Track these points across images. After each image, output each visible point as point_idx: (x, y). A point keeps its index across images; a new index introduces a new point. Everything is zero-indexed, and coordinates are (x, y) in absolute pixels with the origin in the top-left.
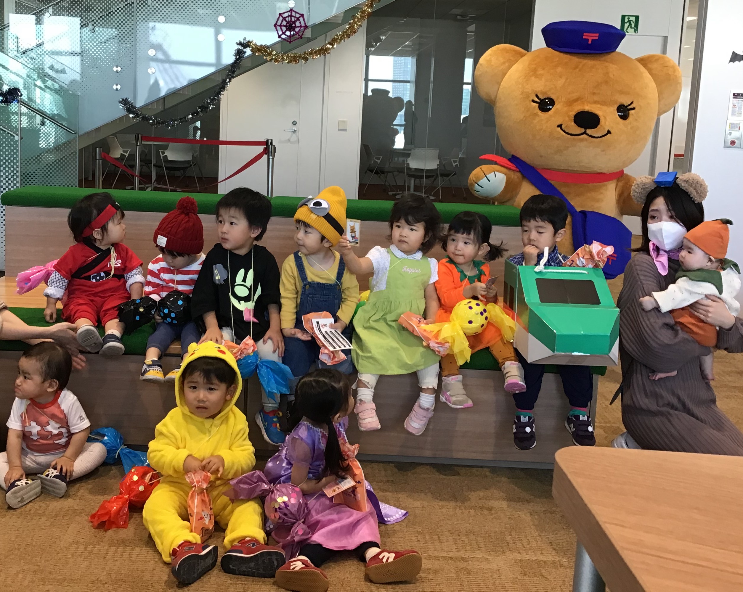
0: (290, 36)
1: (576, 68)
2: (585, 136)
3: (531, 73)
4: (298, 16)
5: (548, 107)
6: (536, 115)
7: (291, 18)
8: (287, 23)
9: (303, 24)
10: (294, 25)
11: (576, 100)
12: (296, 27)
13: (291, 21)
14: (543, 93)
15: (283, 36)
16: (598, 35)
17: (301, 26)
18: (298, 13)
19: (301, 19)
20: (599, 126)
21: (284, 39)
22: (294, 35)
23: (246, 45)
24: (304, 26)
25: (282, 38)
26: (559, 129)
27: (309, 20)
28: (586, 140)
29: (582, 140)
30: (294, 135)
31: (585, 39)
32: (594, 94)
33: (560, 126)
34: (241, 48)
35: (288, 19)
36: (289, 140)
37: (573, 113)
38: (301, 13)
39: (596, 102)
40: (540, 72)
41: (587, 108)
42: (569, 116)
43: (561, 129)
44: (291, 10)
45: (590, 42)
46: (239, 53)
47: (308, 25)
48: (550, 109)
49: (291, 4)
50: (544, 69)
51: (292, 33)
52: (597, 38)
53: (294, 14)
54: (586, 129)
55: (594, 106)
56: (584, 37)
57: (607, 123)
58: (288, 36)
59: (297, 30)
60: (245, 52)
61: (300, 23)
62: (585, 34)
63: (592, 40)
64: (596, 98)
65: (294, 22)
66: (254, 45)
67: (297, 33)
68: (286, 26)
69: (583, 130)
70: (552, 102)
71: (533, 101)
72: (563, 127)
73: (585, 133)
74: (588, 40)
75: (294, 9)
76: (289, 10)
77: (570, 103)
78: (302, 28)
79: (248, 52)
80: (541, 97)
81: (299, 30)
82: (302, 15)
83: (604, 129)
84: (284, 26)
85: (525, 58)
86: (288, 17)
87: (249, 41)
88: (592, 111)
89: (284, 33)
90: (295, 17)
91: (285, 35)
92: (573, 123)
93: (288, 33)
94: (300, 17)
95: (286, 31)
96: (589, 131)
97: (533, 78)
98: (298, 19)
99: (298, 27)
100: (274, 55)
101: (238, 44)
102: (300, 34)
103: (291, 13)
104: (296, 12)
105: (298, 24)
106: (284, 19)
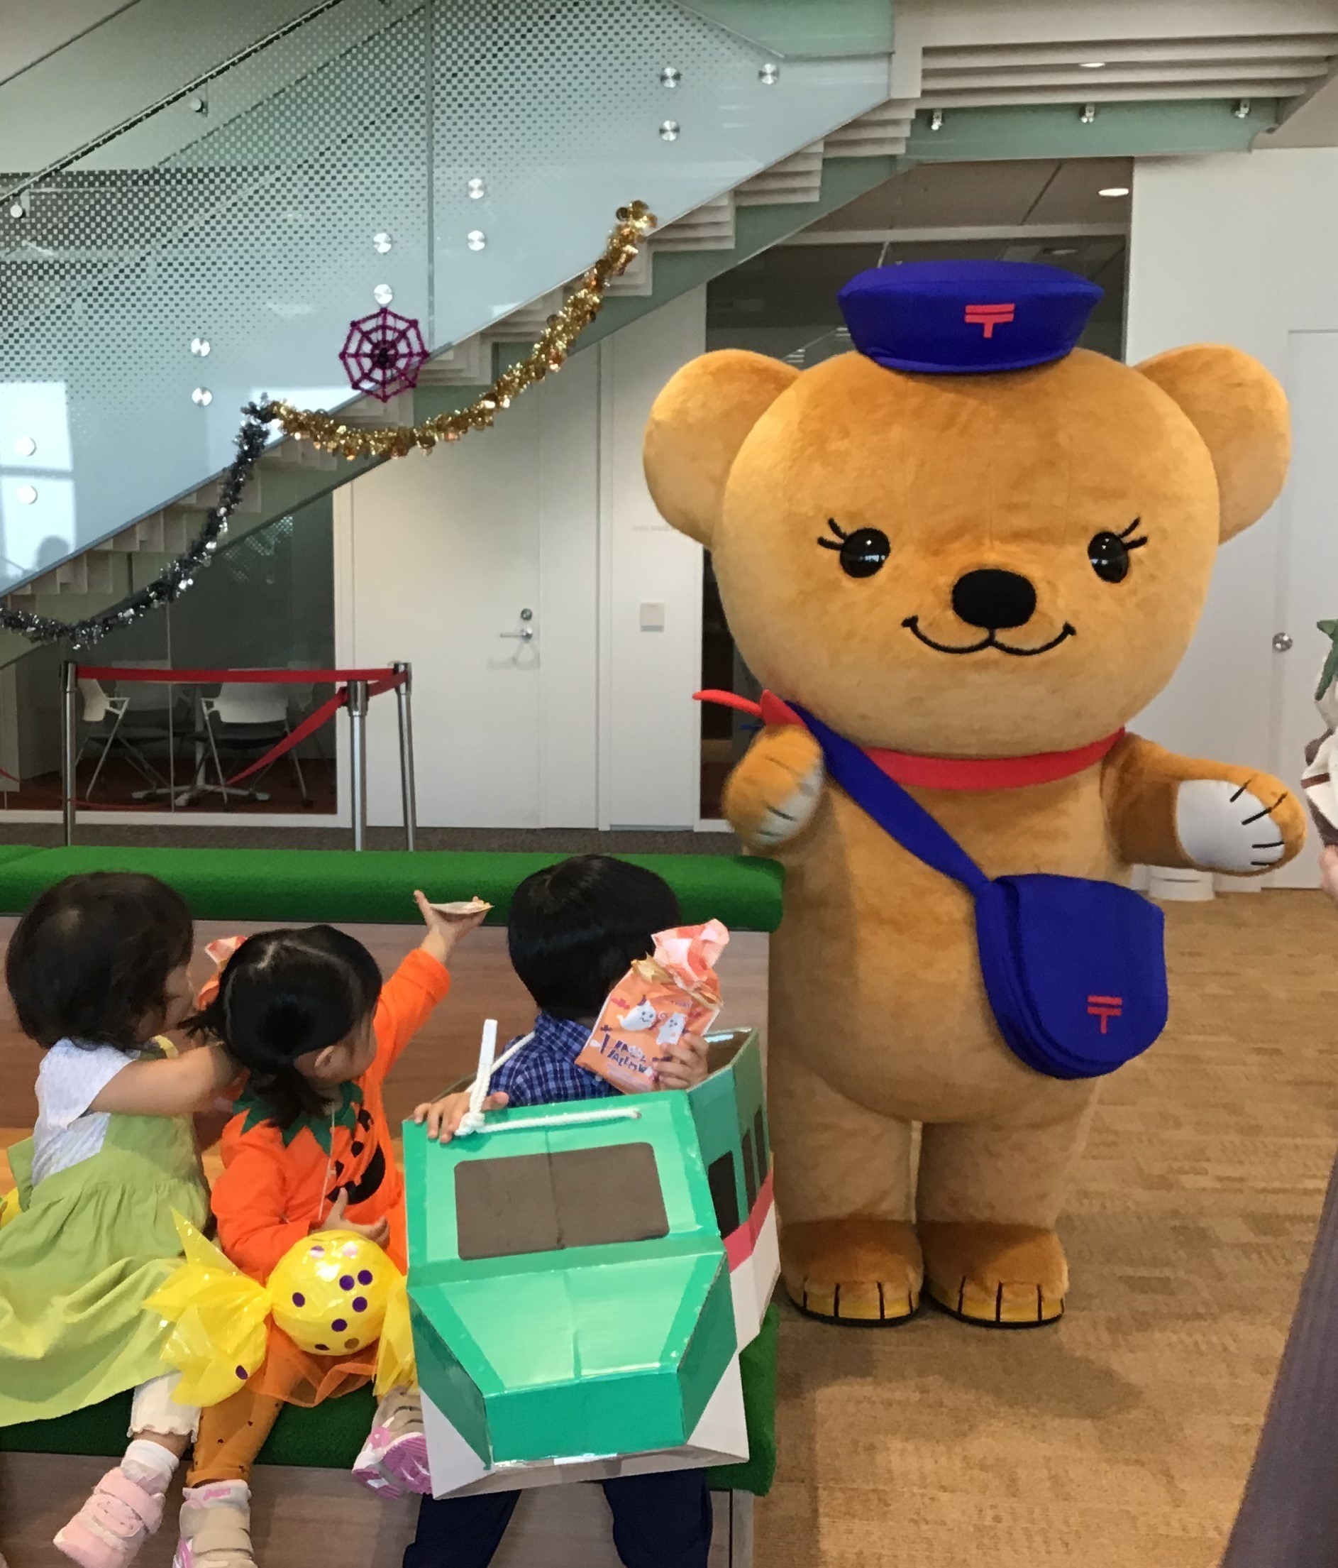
0: (384, 383)
1: (949, 423)
2: (991, 652)
3: (810, 450)
4: (402, 325)
5: (868, 558)
6: (834, 587)
7: (384, 334)
8: (375, 346)
9: (416, 348)
10: (392, 352)
11: (957, 533)
12: (397, 356)
13: (384, 341)
14: (851, 517)
15: (367, 385)
16: (1011, 307)
17: (410, 354)
18: (401, 318)
19: (411, 334)
20: (1034, 617)
21: (368, 392)
22: (393, 379)
23: (267, 414)
24: (418, 354)
25: (363, 390)
26: (908, 630)
27: (431, 335)
28: (996, 663)
29: (983, 666)
30: (526, 646)
31: (971, 324)
32: (1013, 508)
33: (911, 623)
34: (255, 422)
35: (377, 337)
36: (514, 660)
37: (947, 580)
38: (411, 317)
39: (1018, 536)
40: (837, 445)
41: (994, 556)
42: (936, 591)
43: (916, 631)
44: (384, 312)
45: (988, 333)
46: (252, 437)
47: (428, 348)
48: (878, 565)
49: (383, 296)
50: (845, 434)
51: (389, 373)
52: (1010, 318)
53: (390, 321)
54: (992, 626)
55: (1013, 548)
56: (969, 319)
57: (1061, 603)
58: (377, 382)
59: (401, 363)
60: (265, 434)
61: (409, 345)
62: (969, 308)
63: (997, 327)
64: (1020, 521)
65: (393, 344)
66: (290, 411)
67: (402, 373)
68: (370, 356)
69: (981, 634)
70: (882, 544)
71: (822, 542)
72: (921, 625)
73: (990, 642)
74: (981, 326)
75: (391, 309)
76: (376, 311)
77: (935, 545)
78: (416, 359)
79: (275, 430)
80: (848, 529)
81: (408, 365)
82: (413, 324)
83: (1051, 623)
84: (366, 355)
85: (789, 394)
86: (375, 330)
87: (275, 403)
88: (1009, 569)
89: (367, 376)
90: (395, 329)
91: (372, 380)
92: (950, 614)
93: (378, 375)
94: (408, 328)
95: (371, 370)
96: (1002, 636)
97: (817, 469)
98: (403, 334)
99: (404, 356)
100: (343, 437)
101: (245, 411)
102: (410, 376)
103: (385, 319)
104: (395, 316)
105: (402, 348)
106: (366, 336)
